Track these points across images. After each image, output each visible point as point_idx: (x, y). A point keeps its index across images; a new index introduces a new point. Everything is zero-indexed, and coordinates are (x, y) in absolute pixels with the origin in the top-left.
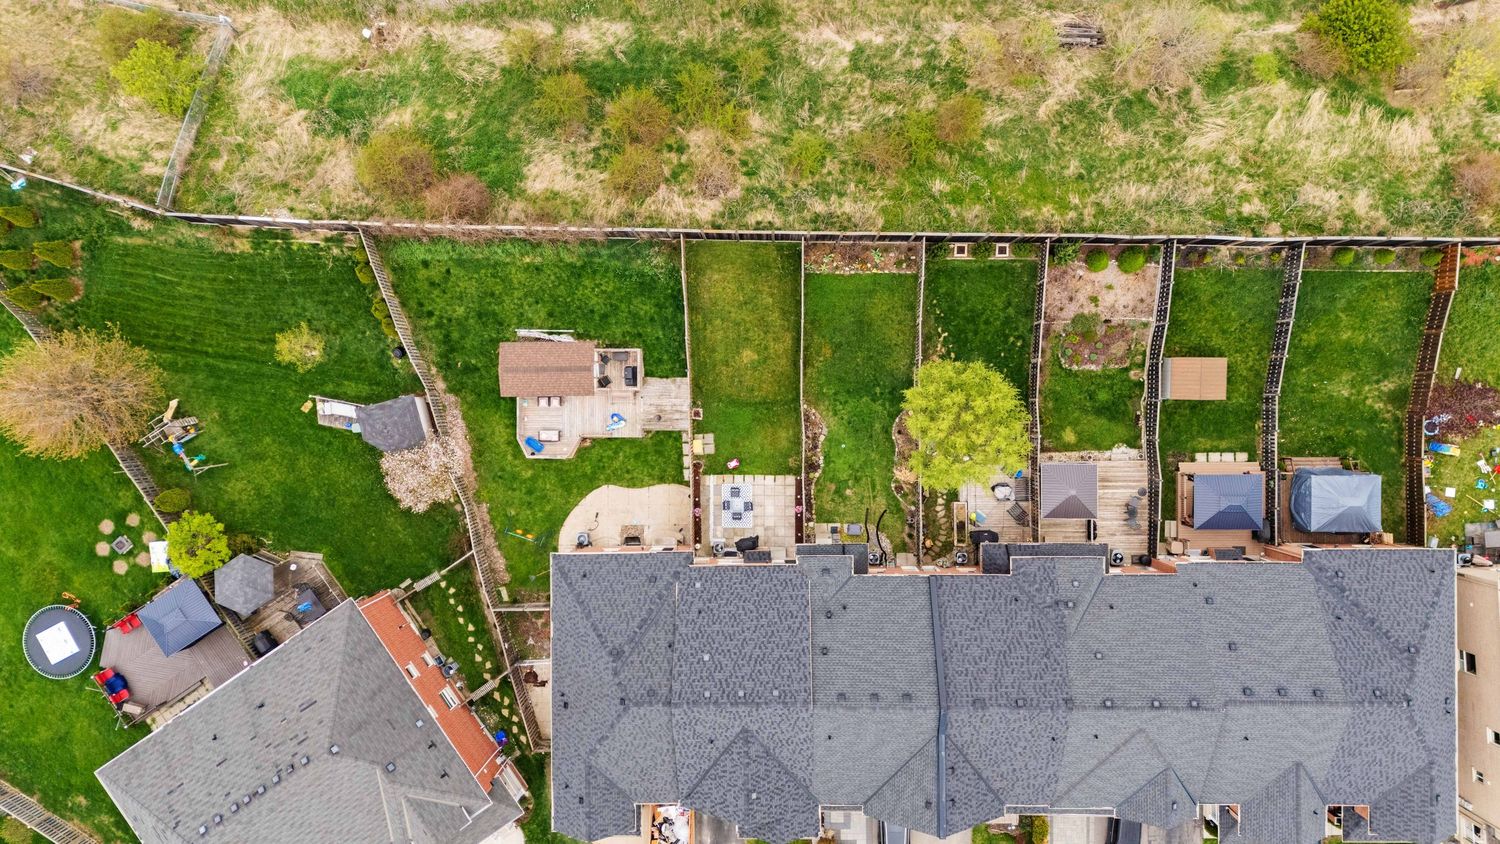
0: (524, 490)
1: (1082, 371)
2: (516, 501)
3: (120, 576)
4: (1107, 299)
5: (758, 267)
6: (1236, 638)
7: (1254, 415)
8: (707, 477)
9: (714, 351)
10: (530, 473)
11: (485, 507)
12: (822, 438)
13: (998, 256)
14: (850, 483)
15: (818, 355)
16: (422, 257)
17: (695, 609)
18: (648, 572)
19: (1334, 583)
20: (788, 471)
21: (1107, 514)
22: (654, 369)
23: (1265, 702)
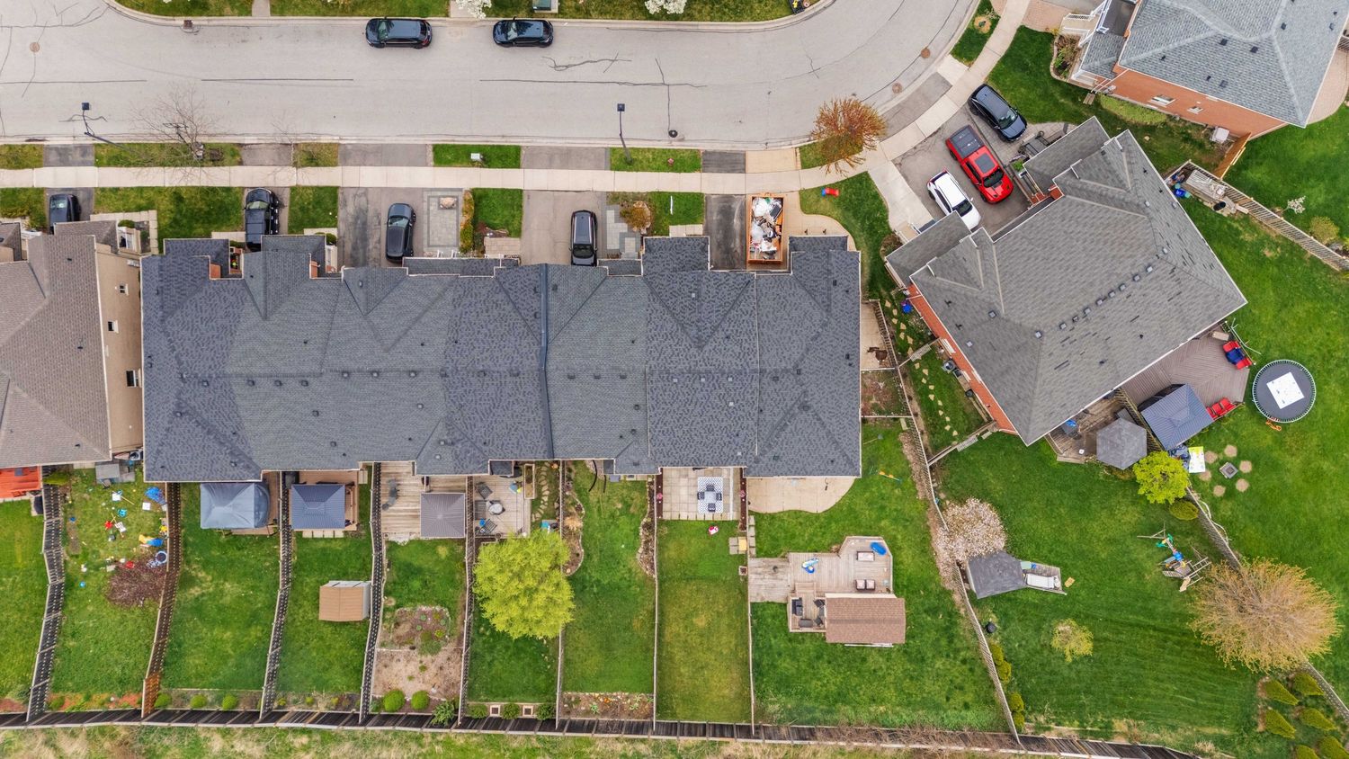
0: (887, 510)
1: (432, 605)
2: (894, 500)
3: (1231, 443)
4: (413, 668)
5: (691, 699)
6: (313, 419)
7: (298, 568)
8: (735, 518)
9: (729, 626)
10: (883, 523)
11: (920, 496)
12: (641, 550)
13: (497, 705)
14: (618, 513)
15: (643, 621)
16: (969, 713)
17: (742, 436)
18: (780, 463)
19: (240, 458)
20: (669, 523)
21: (412, 489)
22: (779, 610)
23: (292, 376)
